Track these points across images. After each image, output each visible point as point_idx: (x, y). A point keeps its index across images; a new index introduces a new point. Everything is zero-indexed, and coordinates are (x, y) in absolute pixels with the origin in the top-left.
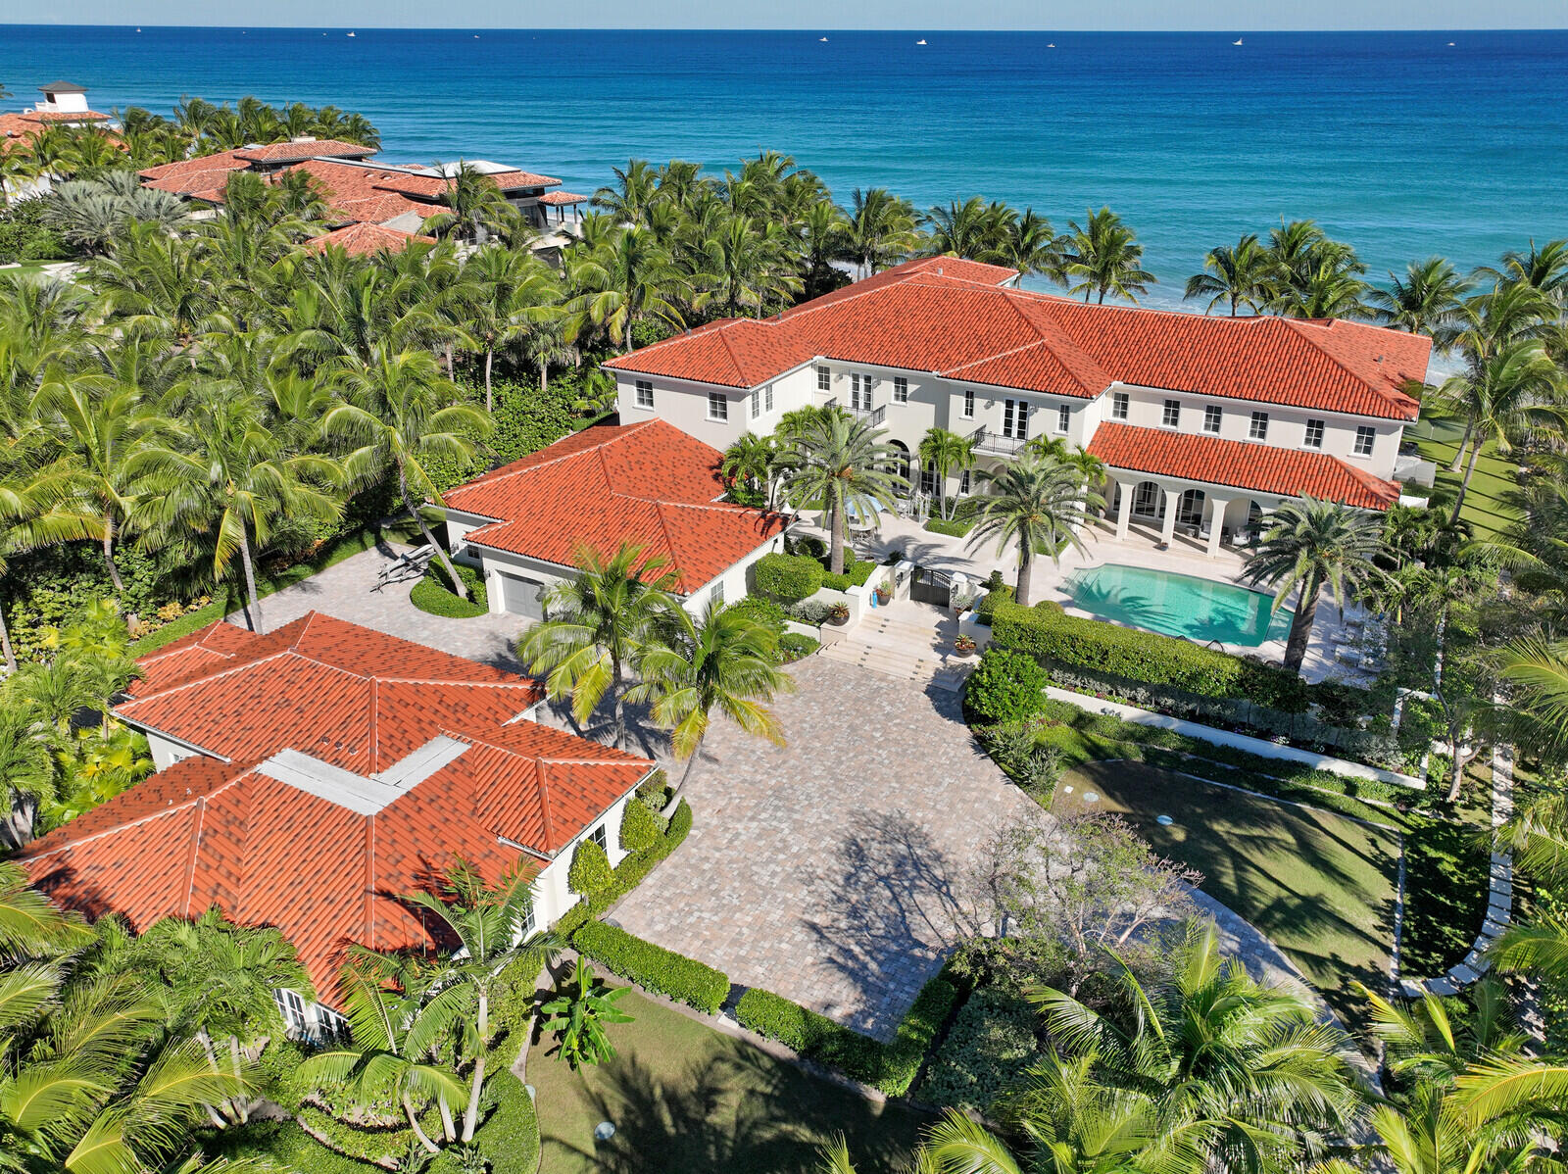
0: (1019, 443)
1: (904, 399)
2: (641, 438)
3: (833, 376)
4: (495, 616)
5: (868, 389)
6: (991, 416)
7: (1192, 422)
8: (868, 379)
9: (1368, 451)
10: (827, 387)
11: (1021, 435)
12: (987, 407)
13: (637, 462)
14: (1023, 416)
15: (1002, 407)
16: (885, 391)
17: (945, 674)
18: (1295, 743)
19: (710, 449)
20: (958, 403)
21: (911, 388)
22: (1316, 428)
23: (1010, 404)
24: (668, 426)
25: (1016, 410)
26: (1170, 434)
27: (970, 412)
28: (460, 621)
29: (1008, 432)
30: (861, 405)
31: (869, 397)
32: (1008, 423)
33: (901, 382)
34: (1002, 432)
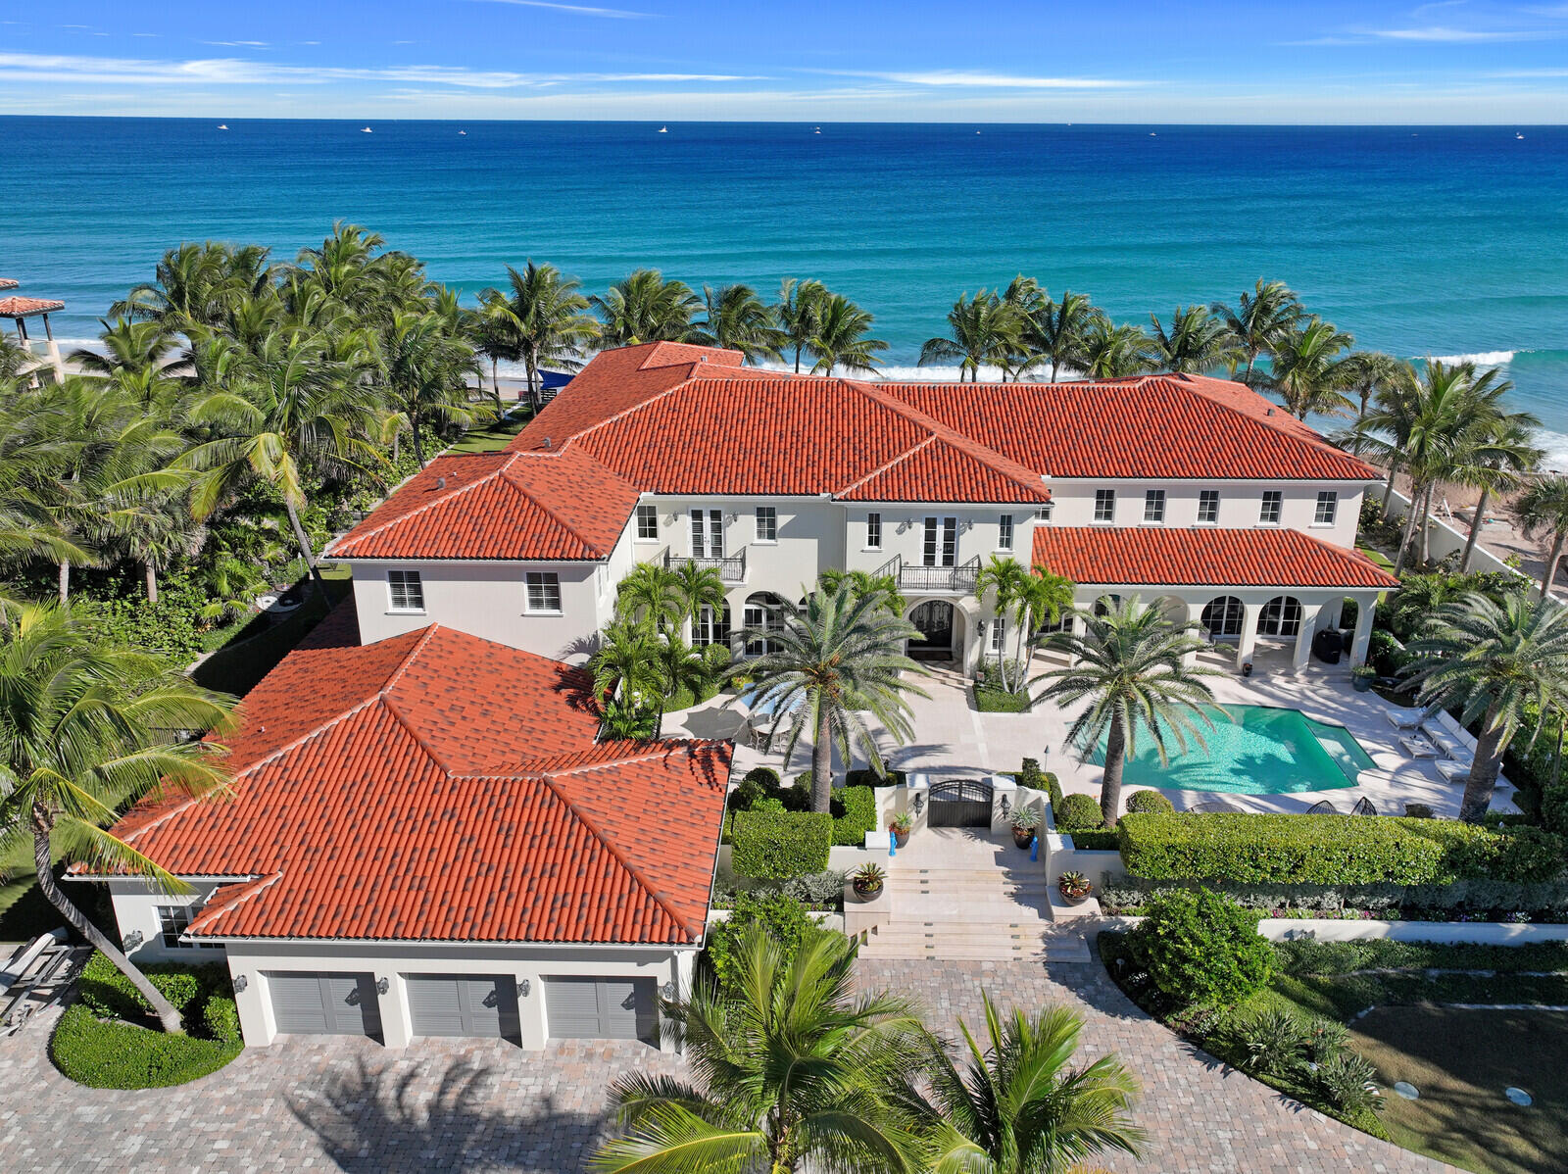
0: (948, 572)
1: (772, 535)
2: (435, 663)
3: (661, 519)
4: (262, 1054)
5: (717, 528)
6: (905, 542)
7: (1130, 513)
8: (715, 515)
9: (1329, 518)
10: (653, 534)
11: (948, 561)
12: (900, 532)
13: (452, 708)
14: (950, 537)
15: (920, 529)
16: (742, 531)
17: (1059, 938)
18: (1537, 917)
19: (536, 659)
20: (857, 531)
21: (782, 520)
22: (1272, 502)
23: (931, 523)
24: (457, 635)
25: (940, 530)
26: (1107, 531)
27: (875, 541)
28: (196, 1087)
29: (929, 560)
30: (708, 552)
31: (718, 540)
32: (930, 549)
33: (766, 516)
34: (921, 563)
